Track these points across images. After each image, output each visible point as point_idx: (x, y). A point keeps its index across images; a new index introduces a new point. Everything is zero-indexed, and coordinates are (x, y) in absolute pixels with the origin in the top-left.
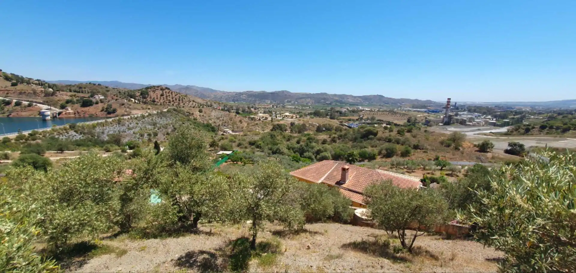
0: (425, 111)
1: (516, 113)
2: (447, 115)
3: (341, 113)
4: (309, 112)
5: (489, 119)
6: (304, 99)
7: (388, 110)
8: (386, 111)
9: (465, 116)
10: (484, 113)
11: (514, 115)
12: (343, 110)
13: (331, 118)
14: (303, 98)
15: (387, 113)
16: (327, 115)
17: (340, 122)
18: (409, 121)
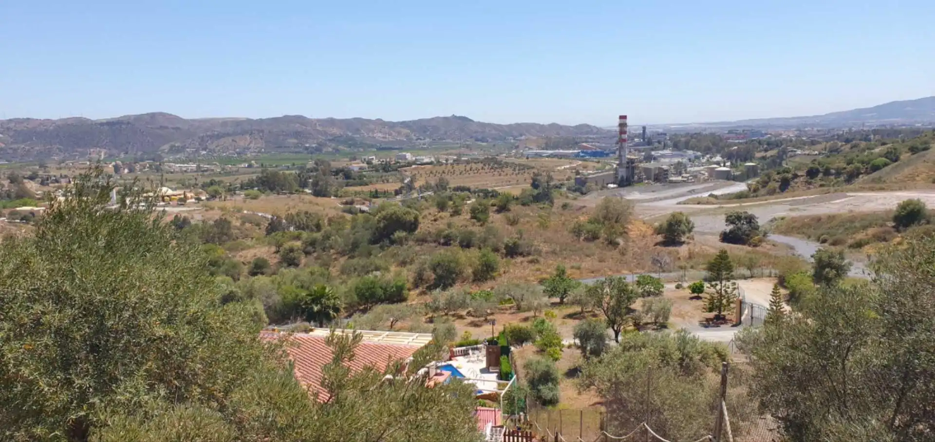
0: (577, 156)
1: (771, 145)
2: (624, 161)
3: (347, 175)
4: (245, 178)
5: (718, 163)
6: (230, 139)
7: (482, 158)
8: (476, 161)
9: (666, 159)
10: (707, 150)
11: (766, 150)
12: (355, 166)
13: (317, 194)
14: (228, 135)
15: (480, 165)
16: (304, 185)
17: (346, 203)
18: (535, 185)
